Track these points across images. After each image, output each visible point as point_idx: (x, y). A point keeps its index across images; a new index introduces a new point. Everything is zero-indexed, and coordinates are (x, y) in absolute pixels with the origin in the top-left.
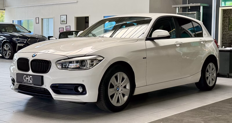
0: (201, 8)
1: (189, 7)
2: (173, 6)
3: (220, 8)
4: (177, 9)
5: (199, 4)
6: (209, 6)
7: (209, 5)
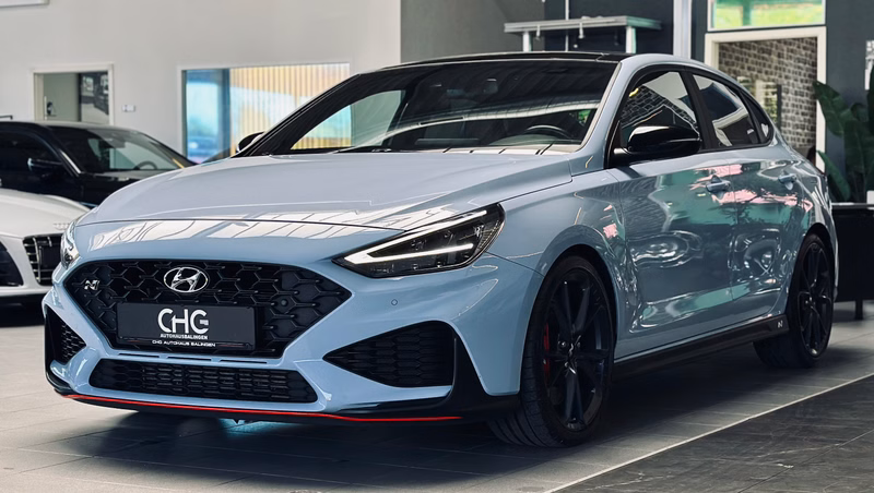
0: (631, 35)
1: (581, 32)
2: (510, 27)
3: (707, 36)
4: (526, 38)
5: (621, 20)
6: (659, 28)
7: (662, 25)
